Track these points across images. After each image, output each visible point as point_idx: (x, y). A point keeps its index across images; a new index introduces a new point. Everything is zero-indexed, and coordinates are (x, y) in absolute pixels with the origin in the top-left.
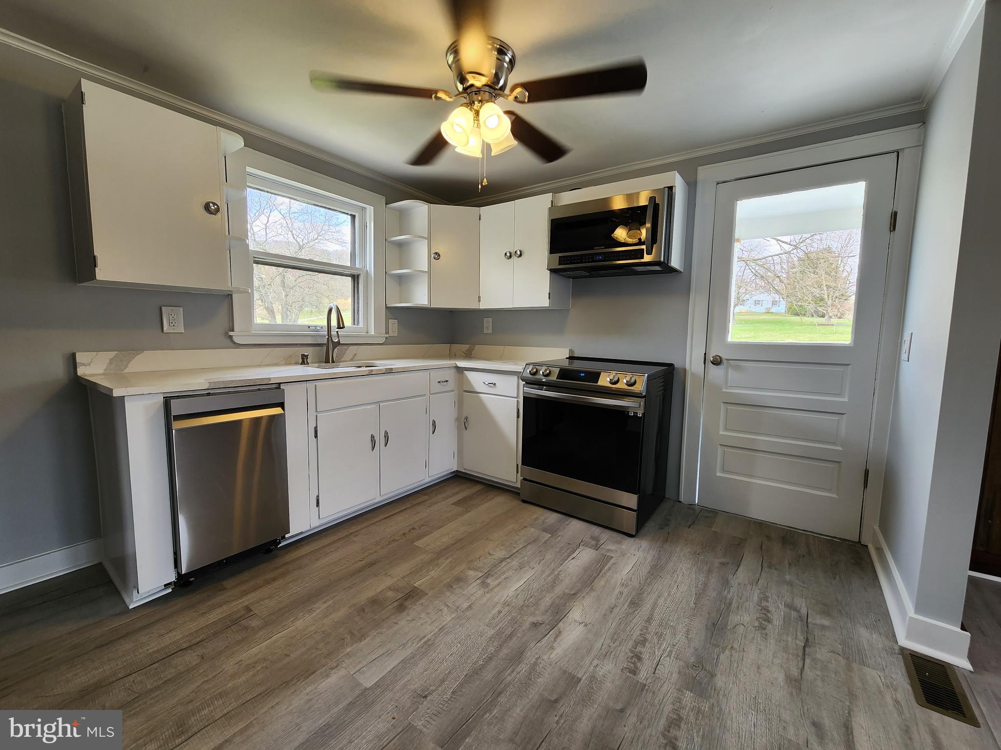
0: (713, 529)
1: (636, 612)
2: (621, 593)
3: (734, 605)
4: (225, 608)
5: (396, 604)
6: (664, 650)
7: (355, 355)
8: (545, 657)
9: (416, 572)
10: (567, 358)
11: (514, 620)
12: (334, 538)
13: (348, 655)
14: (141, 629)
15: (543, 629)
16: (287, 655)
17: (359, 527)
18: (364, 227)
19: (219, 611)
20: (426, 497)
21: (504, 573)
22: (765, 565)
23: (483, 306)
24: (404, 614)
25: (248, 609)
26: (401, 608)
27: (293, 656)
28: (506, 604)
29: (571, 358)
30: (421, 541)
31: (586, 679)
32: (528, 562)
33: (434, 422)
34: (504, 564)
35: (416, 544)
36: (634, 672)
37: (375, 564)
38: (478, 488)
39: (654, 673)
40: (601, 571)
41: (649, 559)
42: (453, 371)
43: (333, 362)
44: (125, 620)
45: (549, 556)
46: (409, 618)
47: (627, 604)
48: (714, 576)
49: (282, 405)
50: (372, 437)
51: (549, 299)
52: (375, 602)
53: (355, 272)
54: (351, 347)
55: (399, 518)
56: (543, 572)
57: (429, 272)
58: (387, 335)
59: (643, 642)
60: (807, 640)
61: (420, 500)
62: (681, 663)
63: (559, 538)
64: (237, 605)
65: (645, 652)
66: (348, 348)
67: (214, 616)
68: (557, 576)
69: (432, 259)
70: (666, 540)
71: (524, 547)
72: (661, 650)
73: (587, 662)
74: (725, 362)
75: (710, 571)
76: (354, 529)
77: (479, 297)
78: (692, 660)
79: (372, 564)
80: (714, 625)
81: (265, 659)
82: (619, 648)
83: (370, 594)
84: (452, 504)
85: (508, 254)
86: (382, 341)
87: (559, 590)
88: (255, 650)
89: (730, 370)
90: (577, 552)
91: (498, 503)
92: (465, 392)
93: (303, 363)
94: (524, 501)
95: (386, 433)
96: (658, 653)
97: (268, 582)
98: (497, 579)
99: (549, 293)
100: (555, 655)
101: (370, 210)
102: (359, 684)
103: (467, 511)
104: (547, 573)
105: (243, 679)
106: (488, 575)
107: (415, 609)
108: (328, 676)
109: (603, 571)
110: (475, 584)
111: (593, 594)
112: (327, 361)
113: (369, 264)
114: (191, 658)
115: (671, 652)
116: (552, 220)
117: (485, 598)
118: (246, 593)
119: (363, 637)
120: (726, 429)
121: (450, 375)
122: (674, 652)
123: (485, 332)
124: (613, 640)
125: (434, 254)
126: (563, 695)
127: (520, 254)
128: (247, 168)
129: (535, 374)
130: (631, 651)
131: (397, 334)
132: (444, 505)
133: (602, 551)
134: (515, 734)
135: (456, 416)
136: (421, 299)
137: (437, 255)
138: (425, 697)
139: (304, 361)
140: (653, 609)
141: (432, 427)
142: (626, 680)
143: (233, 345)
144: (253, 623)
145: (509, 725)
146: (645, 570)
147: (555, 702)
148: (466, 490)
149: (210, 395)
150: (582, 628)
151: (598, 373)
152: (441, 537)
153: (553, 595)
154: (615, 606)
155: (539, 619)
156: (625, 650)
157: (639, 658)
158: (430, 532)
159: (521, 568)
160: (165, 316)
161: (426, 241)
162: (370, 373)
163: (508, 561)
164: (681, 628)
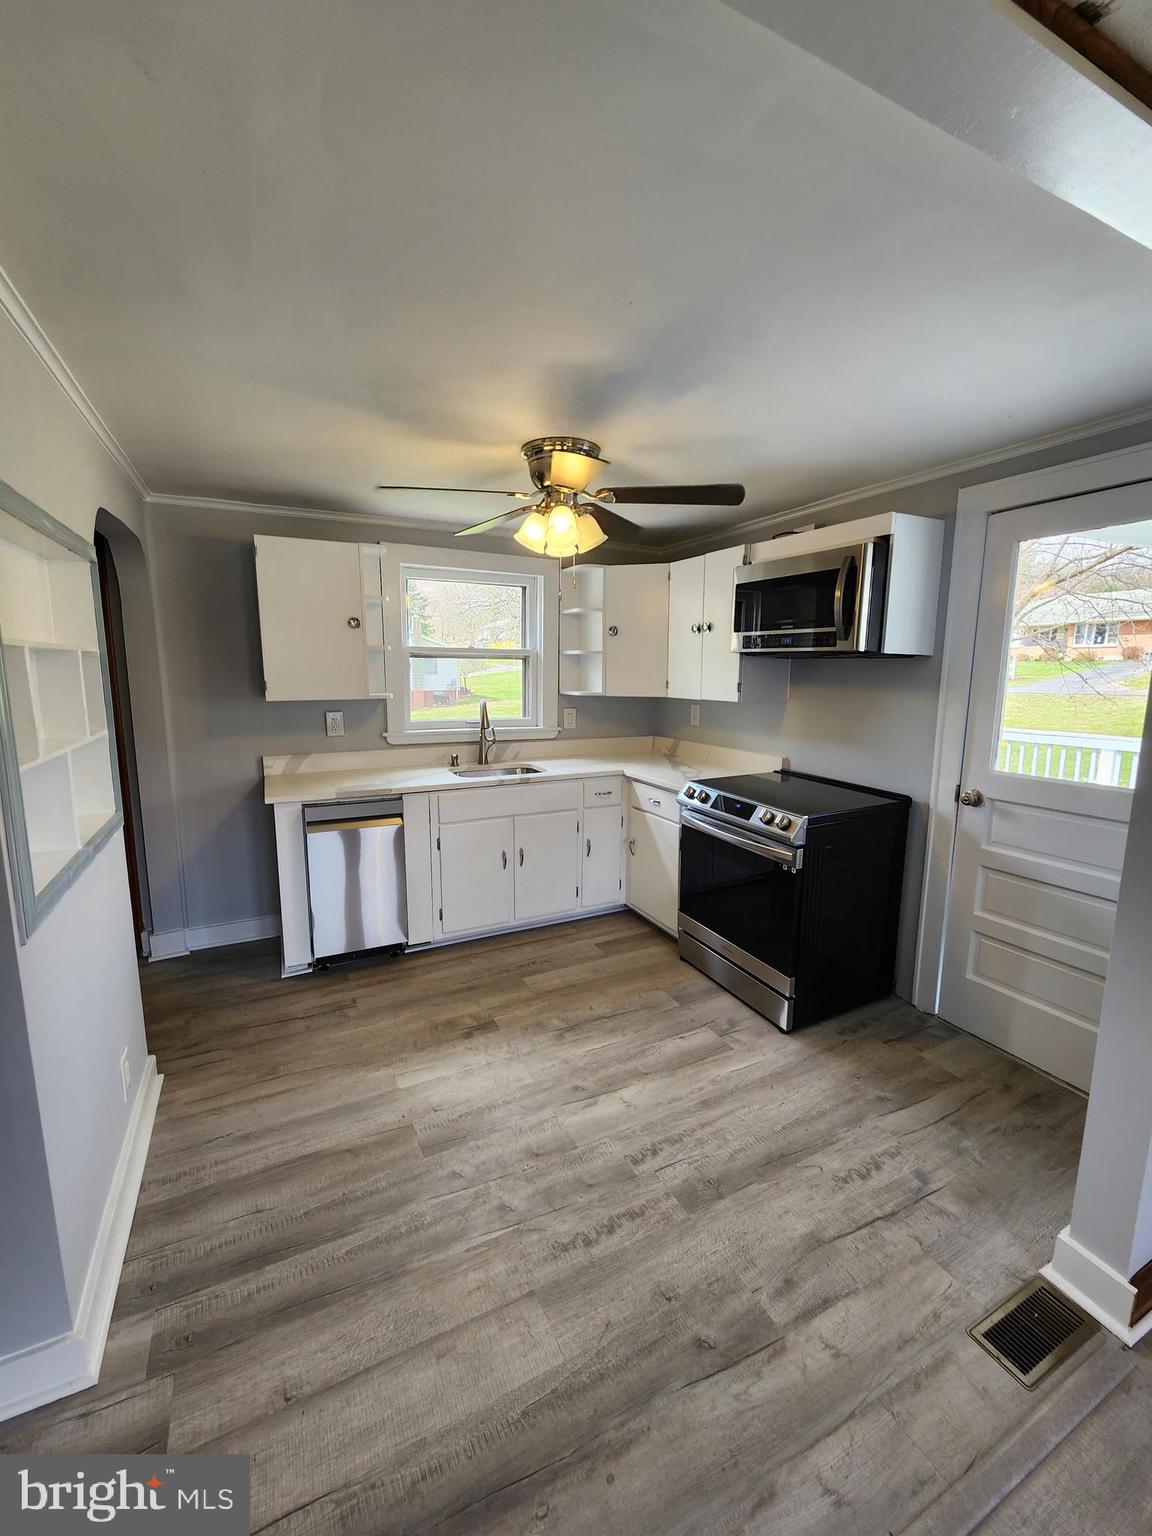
0: (922, 1054)
1: (698, 1113)
2: (702, 1089)
3: (837, 1146)
4: (340, 995)
5: (466, 1030)
6: (690, 1157)
7: (518, 752)
8: (560, 1119)
9: (502, 1007)
10: (775, 772)
11: (560, 1078)
14: (280, 996)
15: (581, 1095)
16: (360, 1045)
17: (484, 950)
18: (534, 597)
19: (335, 996)
20: (573, 930)
21: (589, 1032)
22: (951, 1118)
23: (673, 693)
24: (467, 1041)
25: (354, 1001)
26: (468, 1035)
27: (363, 1047)
28: (566, 1061)
29: (785, 773)
30: (531, 977)
31: (581, 1150)
32: (626, 1028)
33: (589, 842)
34: (597, 1022)
35: (524, 979)
36: (636, 1162)
37: (473, 989)
38: (645, 929)
39: (656, 1171)
40: (700, 1060)
41: (782, 1063)
42: (619, 781)
43: (487, 762)
44: (275, 985)
45: (655, 1028)
46: (469, 1046)
47: (695, 1102)
48: (850, 1107)
49: (401, 815)
50: (504, 854)
51: (739, 691)
52: (451, 1024)
53: (522, 655)
54: (513, 744)
55: (528, 949)
56: (633, 1042)
57: (604, 653)
58: (560, 729)
59: (672, 1142)
60: (893, 1214)
61: (565, 932)
62: (697, 1174)
63: (687, 1011)
64: (348, 996)
65: (667, 1150)
66: (507, 747)
67: (328, 1000)
68: (643, 1052)
69: (608, 636)
70: (831, 1049)
71: (636, 1010)
72: (687, 1156)
73: (598, 1137)
74: (987, 803)
75: (849, 1101)
76: (479, 950)
77: (667, 682)
78: (715, 1176)
79: (470, 989)
80: (782, 1156)
81: (344, 1043)
82: (643, 1138)
83: (450, 1015)
84: (596, 945)
85: (695, 629)
86: (554, 735)
87: (631, 1065)
88: (341, 1034)
89: (994, 817)
90: (693, 1032)
91: (656, 951)
92: (634, 810)
93: (453, 765)
94: (682, 959)
95: (521, 851)
96: (680, 1157)
97: (380, 982)
98: (576, 1034)
99: (739, 684)
101: (541, 578)
102: (395, 1084)
103: (605, 955)
104: (635, 1045)
105: (325, 1051)
106: (571, 1029)
107: (479, 1040)
108: (378, 1070)
109: (706, 1060)
110: (551, 1033)
111: (668, 1080)
112: (480, 763)
113: (538, 644)
114: (299, 1026)
115: (696, 1161)
116: (739, 587)
117: (549, 1050)
118: (360, 987)
119: (422, 1049)
120: (985, 909)
121: (614, 786)
122: (700, 1163)
123: (692, 723)
124: (644, 1128)
125: (610, 629)
126: (550, 1153)
127: (709, 628)
128: (401, 564)
129: (691, 797)
130: (653, 1145)
131: (573, 726)
132: (586, 943)
133: (726, 1039)
134: (483, 1163)
135: (624, 836)
136: (596, 688)
137: (614, 630)
138: (436, 1111)
139: (454, 762)
140: (721, 1117)
141: (586, 848)
142: (620, 1165)
143: (387, 745)
144: (352, 1013)
145: (482, 1156)
146: (759, 1074)
147: (537, 1155)
148: (625, 930)
149: (339, 804)
150: (622, 1107)
151: (754, 807)
152: (554, 978)
153: (621, 1068)
154: (681, 1099)
155: (586, 1084)
156: (648, 1141)
157: (654, 1153)
158: (547, 971)
159: (612, 1031)
160: (329, 721)
161: (601, 613)
162: (501, 784)
163: (605, 1020)
164: (735, 1145)
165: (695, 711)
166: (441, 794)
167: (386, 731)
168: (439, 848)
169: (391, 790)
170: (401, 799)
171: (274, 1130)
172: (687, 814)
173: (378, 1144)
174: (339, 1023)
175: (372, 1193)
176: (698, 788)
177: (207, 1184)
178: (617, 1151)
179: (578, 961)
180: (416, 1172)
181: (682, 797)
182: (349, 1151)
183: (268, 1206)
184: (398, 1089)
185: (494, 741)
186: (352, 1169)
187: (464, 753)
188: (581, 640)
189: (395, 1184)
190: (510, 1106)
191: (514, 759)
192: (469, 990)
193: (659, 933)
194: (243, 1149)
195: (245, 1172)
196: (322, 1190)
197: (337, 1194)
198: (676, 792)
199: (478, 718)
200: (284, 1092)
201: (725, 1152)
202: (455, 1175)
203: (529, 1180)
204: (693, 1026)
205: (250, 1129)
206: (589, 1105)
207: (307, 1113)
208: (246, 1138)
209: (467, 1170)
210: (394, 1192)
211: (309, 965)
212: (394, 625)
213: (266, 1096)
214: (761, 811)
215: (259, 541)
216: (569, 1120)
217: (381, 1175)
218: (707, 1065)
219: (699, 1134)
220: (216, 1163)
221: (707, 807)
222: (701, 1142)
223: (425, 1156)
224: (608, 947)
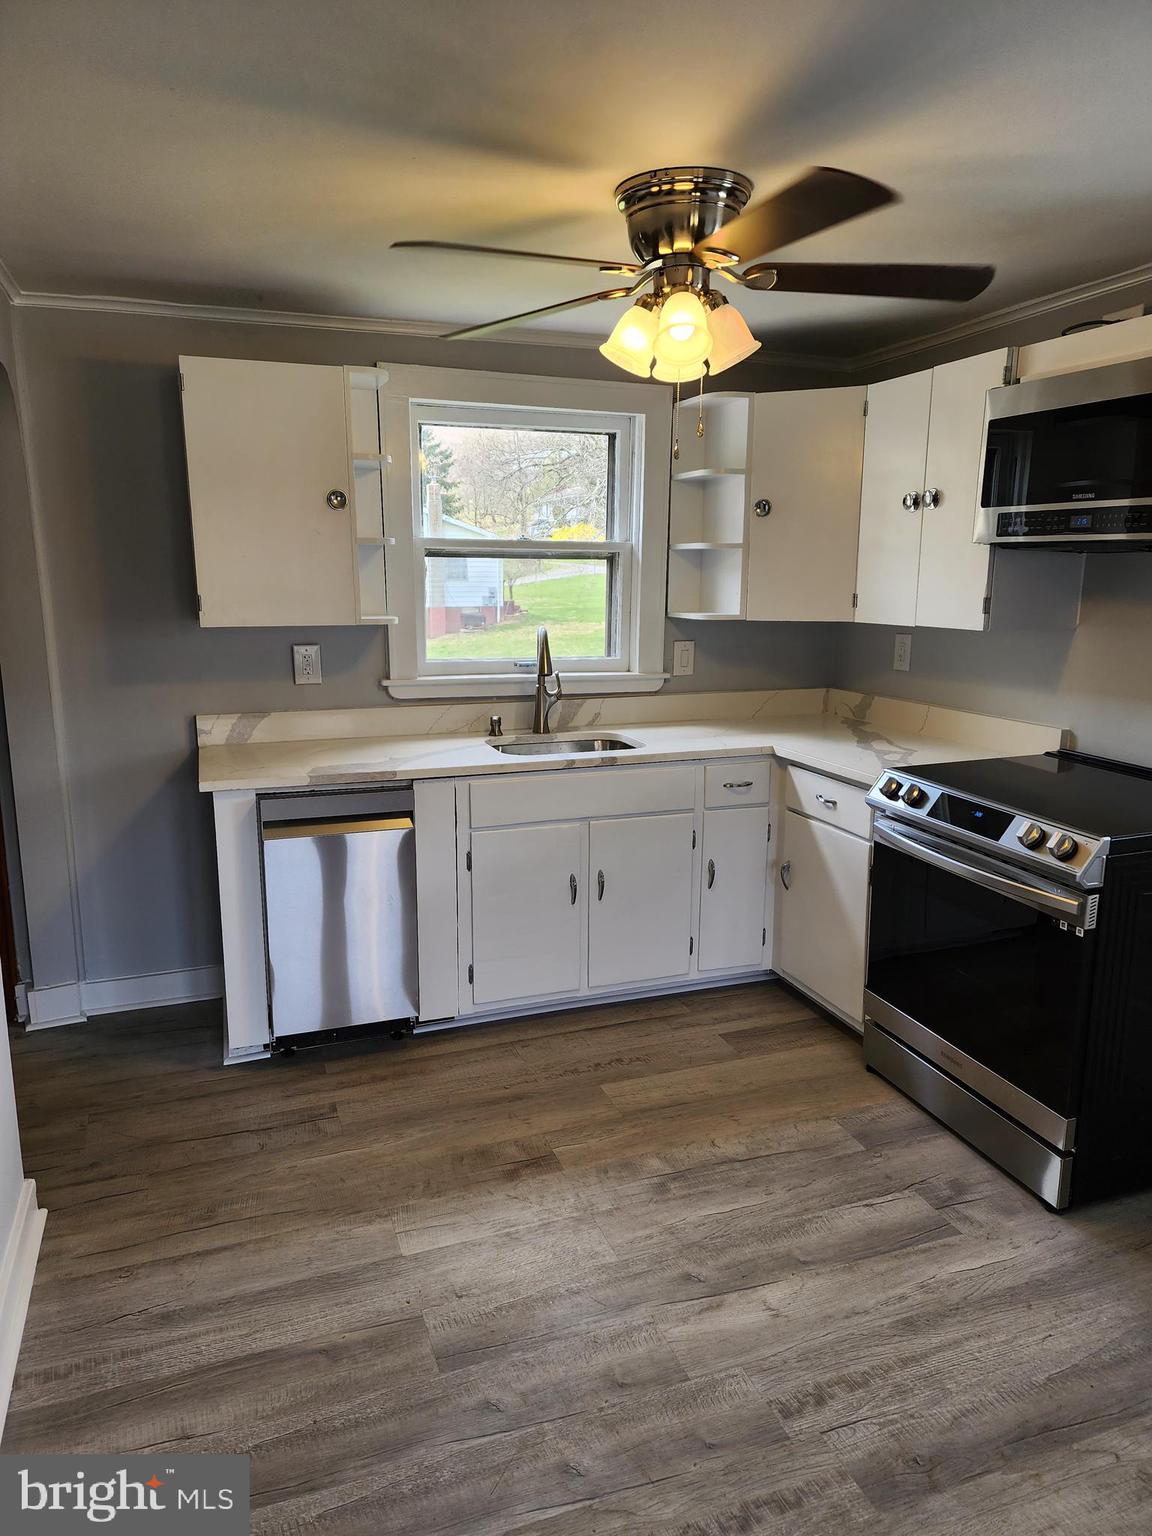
1: (897, 1339)
2: (902, 1298)
4: (312, 1097)
5: (508, 1167)
6: (884, 1414)
7: (597, 715)
8: (662, 1327)
9: (567, 1131)
10: (1047, 754)
11: (661, 1257)
12: (494, 1041)
13: (406, 1209)
14: (221, 1094)
15: (696, 1289)
16: (342, 1180)
17: (540, 1034)
18: (630, 454)
19: (304, 1099)
20: (685, 1010)
21: (708, 1183)
23: (862, 616)
24: (511, 1185)
25: (333, 1108)
26: (512, 1174)
27: (347, 1184)
28: (671, 1230)
29: (1064, 756)
30: (613, 1085)
31: (696, 1383)
32: (772, 1181)
33: (712, 865)
34: (723, 1167)
35: (605, 1087)
36: (787, 1414)
37: (521, 1099)
38: (805, 1015)
39: (822, 1433)
40: (901, 1248)
41: (1049, 1264)
42: (765, 764)
43: (547, 731)
44: (213, 1077)
45: (821, 1185)
46: (512, 1194)
47: (893, 1319)
49: (410, 814)
50: (573, 879)
51: (986, 611)
52: (484, 1155)
53: (606, 552)
54: (588, 701)
55: (610, 1037)
56: (785, 1205)
57: (746, 546)
58: (667, 676)
59: (852, 1386)
61: (672, 1012)
62: (894, 1445)
63: (879, 1160)
64: (324, 1099)
65: (842, 1397)
66: (580, 706)
67: (297, 1103)
68: (801, 1225)
69: (753, 516)
71: (789, 1152)
72: (877, 1411)
73: (724, 1364)
76: (532, 1033)
77: (855, 596)
78: (925, 1452)
79: (518, 1098)
80: (1047, 1428)
81: (318, 1176)
82: (801, 1373)
83: (484, 1140)
84: (722, 1035)
85: (909, 502)
86: (657, 686)
87: (781, 1246)
88: (315, 1160)
90: (890, 1197)
91: (823, 1055)
92: (788, 814)
93: (492, 733)
94: (870, 1069)
95: (601, 875)
96: (864, 1412)
97: (374, 1080)
98: (689, 1187)
99: (987, 601)
100: (678, 1331)
101: (641, 419)
102: (396, 1247)
103: (738, 1055)
104: (788, 1211)
105: (287, 1187)
106: (678, 1176)
107: (529, 1184)
108: (370, 1223)
109: (910, 1249)
110: (646, 1181)
111: (846, 1277)
112: (536, 731)
113: (633, 532)
114: (251, 1143)
115: (893, 1422)
116: (992, 423)
117: (643, 1210)
118: (342, 1086)
119: (439, 1193)
121: (757, 772)
122: (899, 1425)
123: (896, 666)
124: (803, 1357)
125: (758, 505)
126: (642, 1384)
127: (936, 500)
128: (411, 400)
129: (892, 795)
130: (818, 1386)
131: (689, 671)
132: (706, 1032)
133: (947, 1215)
134: (535, 1391)
135: (772, 856)
136: (730, 604)
137: (764, 507)
138: (461, 1297)
139: (494, 729)
140: (939, 1349)
141: (706, 877)
142: (761, 1417)
143: (389, 700)
144: (330, 1127)
145: (535, 1379)
146: (1008, 1281)
147: (622, 1386)
148: (772, 1016)
149: (313, 794)
150: (764, 1316)
151: (1010, 818)
152: (653, 1089)
153: (763, 1249)
154: (866, 1312)
155: (704, 1272)
156: (809, 1379)
157: (820, 1401)
158: (640, 1075)
159: (748, 1185)
160: (298, 659)
161: (743, 476)
162: (570, 766)
163: (737, 1165)
164: (963, 1401)
165: (903, 647)
166: (474, 782)
167: (388, 678)
168: (469, 868)
169: (394, 773)
170: (410, 787)
171: (210, 1310)
172: (884, 825)
173: (369, 1344)
174: (308, 1144)
175: (357, 1424)
176: (907, 781)
177: (109, 1386)
178: (756, 1389)
179: (691, 1062)
180: (427, 1396)
181: (876, 795)
182: (323, 1351)
183: (200, 1430)
184: (401, 1256)
185: (559, 696)
186: (328, 1383)
187: (509, 713)
188: (706, 524)
189: (393, 1413)
190: (579, 1299)
191: (591, 725)
192: (512, 1101)
193: (829, 1022)
194: (165, 1334)
195: (166, 1372)
196: (281, 1411)
197: (304, 1420)
198: (866, 787)
199: (532, 655)
200: (225, 1249)
201: (945, 1411)
202: (488, 1406)
203: (610, 1427)
204: (887, 1187)
205: (172, 1306)
206: (710, 1308)
207: (259, 1285)
208: (167, 1319)
209: (508, 1399)
210: (391, 1426)
211: (266, 1046)
212: (400, 500)
213: (198, 1254)
214: (1021, 826)
215: (188, 365)
216: (678, 1329)
217: (372, 1396)
218: (913, 1258)
219: (898, 1376)
220: (124, 1355)
221: (921, 814)
222: (901, 1391)
223: (442, 1371)
224: (743, 1042)
